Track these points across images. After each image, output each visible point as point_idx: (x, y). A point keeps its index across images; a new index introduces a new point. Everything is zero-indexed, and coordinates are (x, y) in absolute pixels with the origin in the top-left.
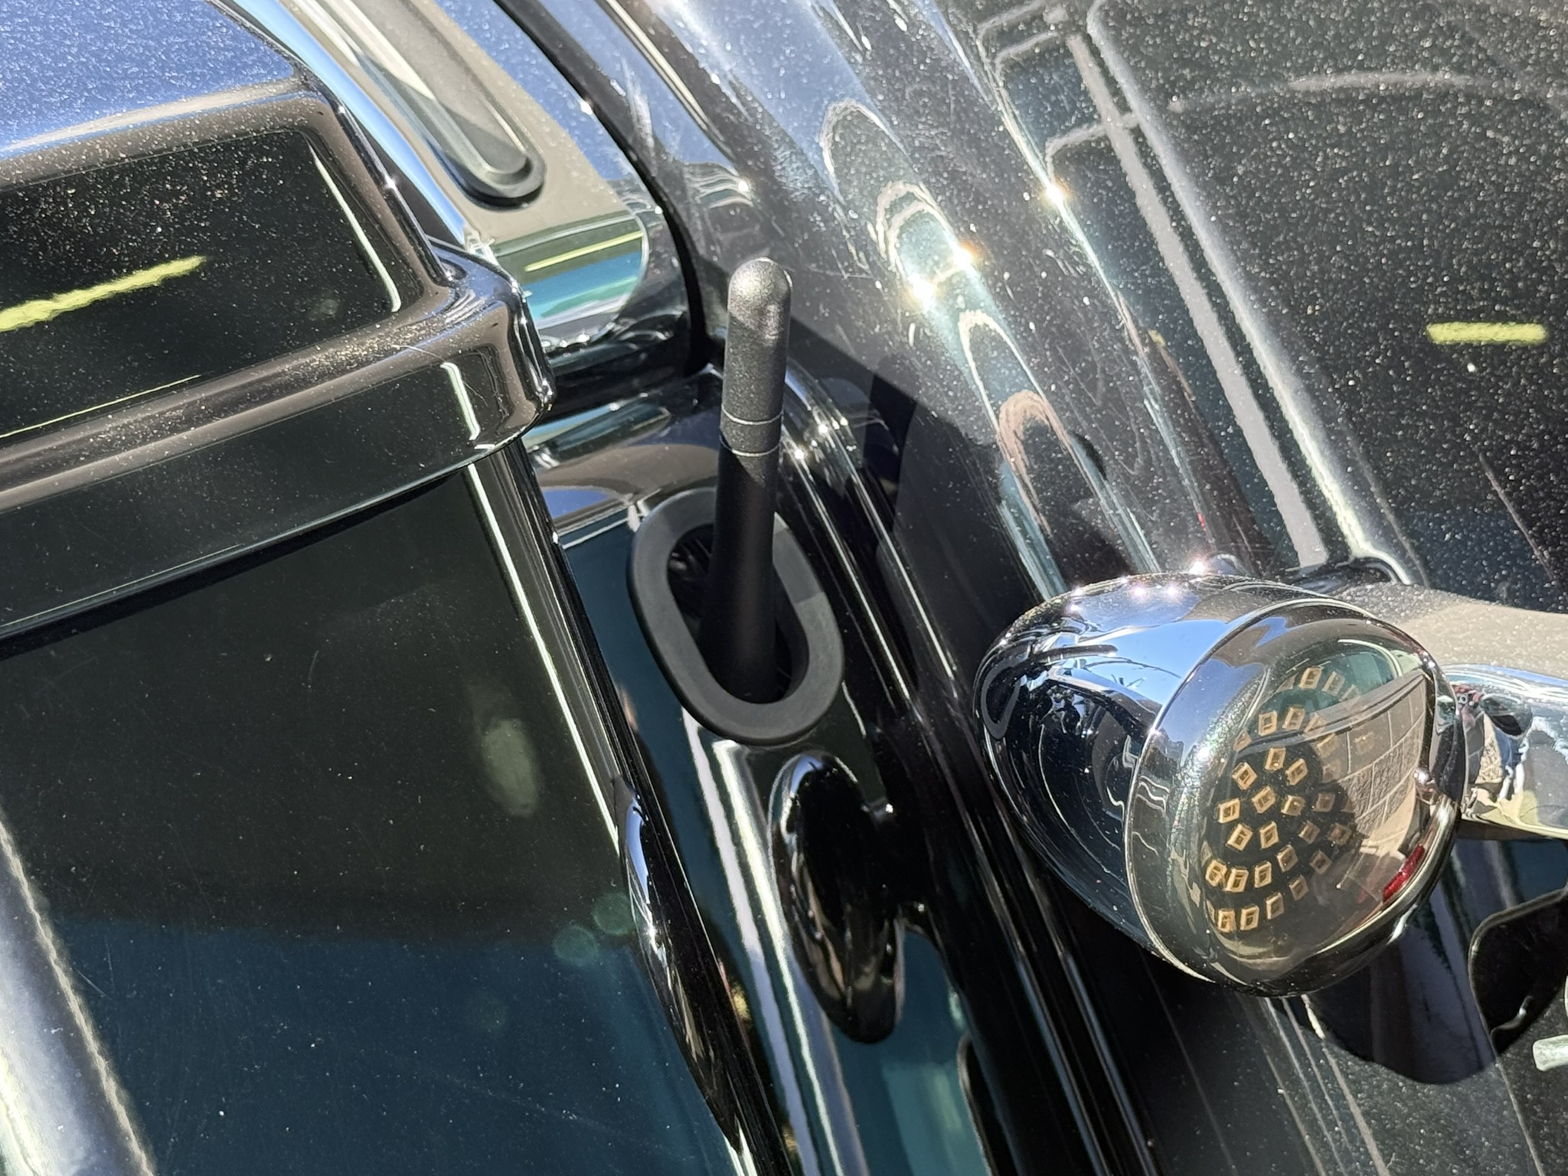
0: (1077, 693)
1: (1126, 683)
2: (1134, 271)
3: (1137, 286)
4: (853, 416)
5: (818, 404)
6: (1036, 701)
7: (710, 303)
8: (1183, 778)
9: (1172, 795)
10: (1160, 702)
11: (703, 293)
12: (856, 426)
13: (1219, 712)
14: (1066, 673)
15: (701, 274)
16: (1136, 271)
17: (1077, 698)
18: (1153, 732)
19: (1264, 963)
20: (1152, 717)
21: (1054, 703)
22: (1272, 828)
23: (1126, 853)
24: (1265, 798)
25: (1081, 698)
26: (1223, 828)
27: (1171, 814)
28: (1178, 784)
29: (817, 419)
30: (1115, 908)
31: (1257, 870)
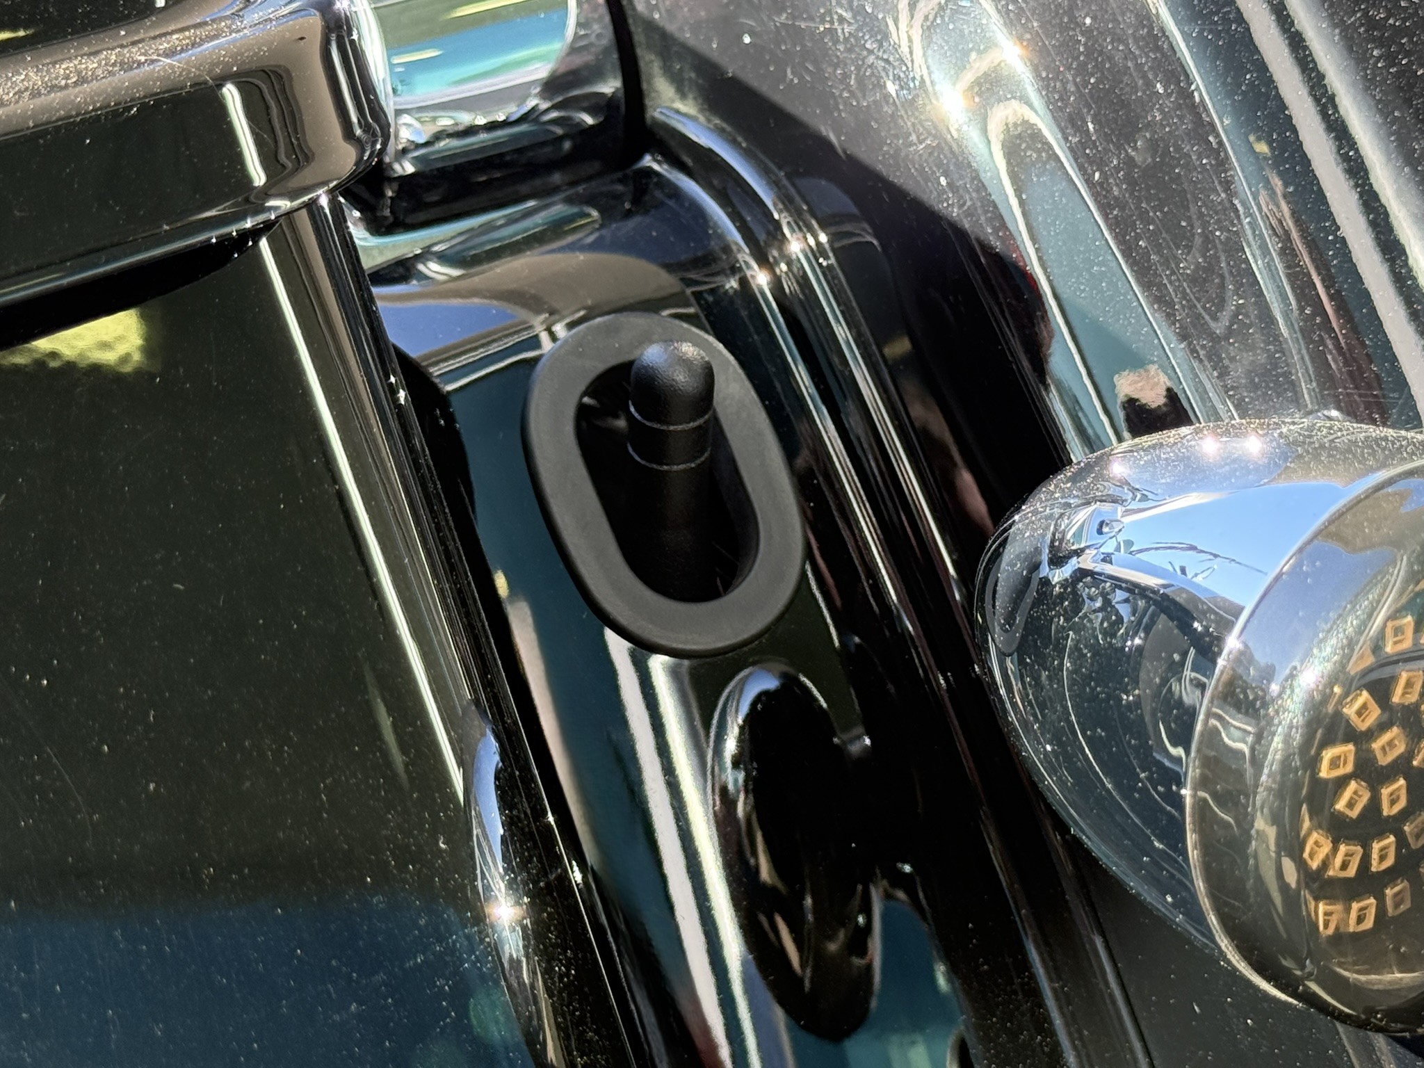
0: (1120, 588)
1: (1190, 575)
2: (1213, 13)
3: (1218, 34)
4: (833, 229)
5: (788, 210)
6: (1061, 597)
7: (651, 77)
8: (1277, 712)
9: (1259, 737)
10: (1241, 603)
11: (642, 64)
12: (837, 245)
13: (1332, 615)
14: (1104, 560)
15: (639, 37)
16: (1216, 13)
17: (1120, 595)
18: (1232, 643)
19: (1380, 982)
20: (1229, 625)
21: (1087, 601)
22: (1399, 789)
23: (1188, 820)
24: (1390, 744)
25: (1126, 595)
26: (1330, 786)
27: (1257, 763)
28: (1270, 722)
29: (786, 231)
30: (1169, 899)
31: (1376, 846)
